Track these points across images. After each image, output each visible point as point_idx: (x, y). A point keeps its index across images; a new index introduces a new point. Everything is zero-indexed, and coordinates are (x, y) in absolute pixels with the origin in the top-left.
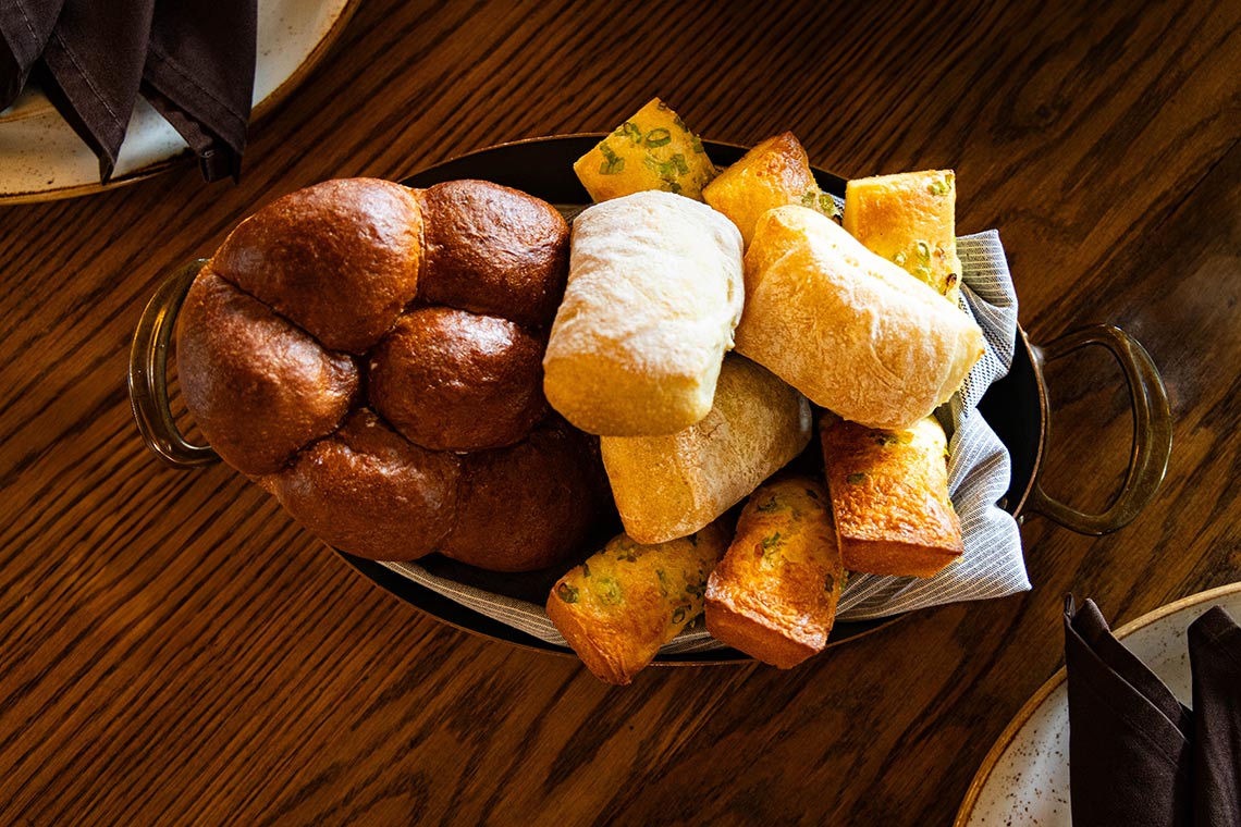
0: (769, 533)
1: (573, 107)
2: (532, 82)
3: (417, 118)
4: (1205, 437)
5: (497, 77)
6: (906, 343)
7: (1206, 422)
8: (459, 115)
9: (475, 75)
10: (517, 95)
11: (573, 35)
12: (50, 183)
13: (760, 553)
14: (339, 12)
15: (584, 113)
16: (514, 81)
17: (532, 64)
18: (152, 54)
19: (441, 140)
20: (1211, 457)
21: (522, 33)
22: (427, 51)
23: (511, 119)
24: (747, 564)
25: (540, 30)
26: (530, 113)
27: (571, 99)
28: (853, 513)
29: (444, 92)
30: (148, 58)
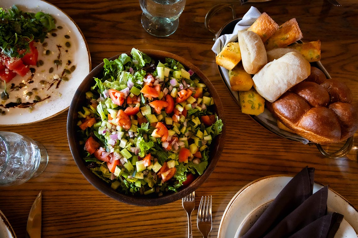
0: (282, 41)
1: (240, 133)
2: (243, 143)
3: (265, 155)
4: (198, 10)
5: (247, 149)
6: (253, 37)
7: (195, 12)
8: (258, 149)
9: (250, 152)
10: (246, 143)
11: (230, 144)
12: (336, 196)
13: (287, 39)
14: (267, 179)
15: (239, 131)
16: (245, 146)
17: (240, 145)
18: (306, 198)
19: (264, 148)
20: (199, 8)
21: (237, 152)
22: (254, 163)
23: (251, 141)
24: (291, 39)
25: (234, 149)
26: (247, 139)
27: (239, 135)
28: (273, 30)
29: (257, 155)
30: (307, 198)
